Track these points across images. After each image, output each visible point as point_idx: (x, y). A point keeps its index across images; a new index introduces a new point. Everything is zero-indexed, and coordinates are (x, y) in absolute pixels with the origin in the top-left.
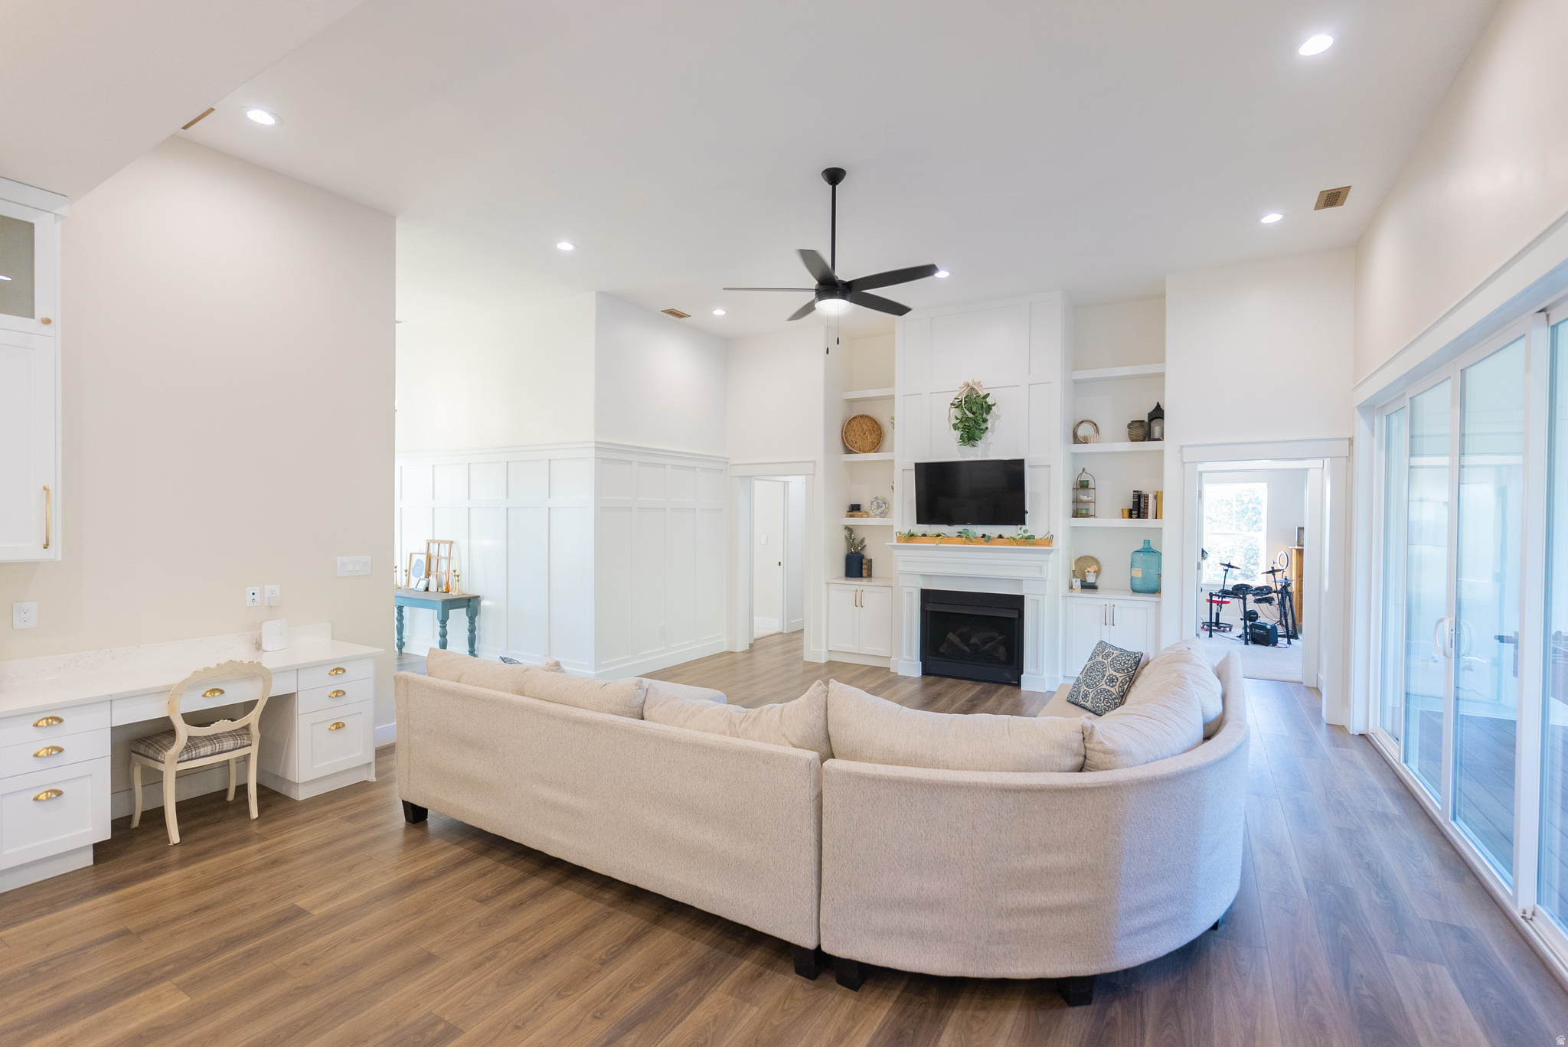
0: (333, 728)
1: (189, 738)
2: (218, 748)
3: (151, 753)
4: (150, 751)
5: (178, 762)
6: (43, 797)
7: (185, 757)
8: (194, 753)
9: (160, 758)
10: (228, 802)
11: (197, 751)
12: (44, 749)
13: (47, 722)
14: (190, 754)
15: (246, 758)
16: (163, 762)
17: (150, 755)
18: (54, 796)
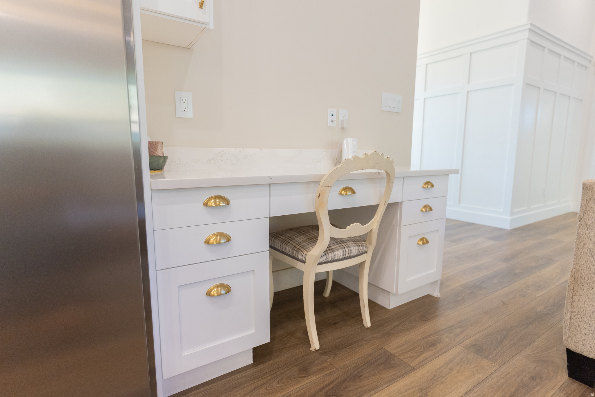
0: (421, 243)
1: (332, 239)
2: (347, 252)
3: (289, 249)
4: (287, 248)
5: (319, 264)
6: (214, 292)
7: (324, 259)
8: (330, 255)
9: (300, 257)
10: (325, 297)
11: (333, 254)
12: (213, 235)
13: (215, 202)
14: (327, 256)
15: (362, 264)
16: (304, 262)
17: (288, 252)
18: (223, 292)
